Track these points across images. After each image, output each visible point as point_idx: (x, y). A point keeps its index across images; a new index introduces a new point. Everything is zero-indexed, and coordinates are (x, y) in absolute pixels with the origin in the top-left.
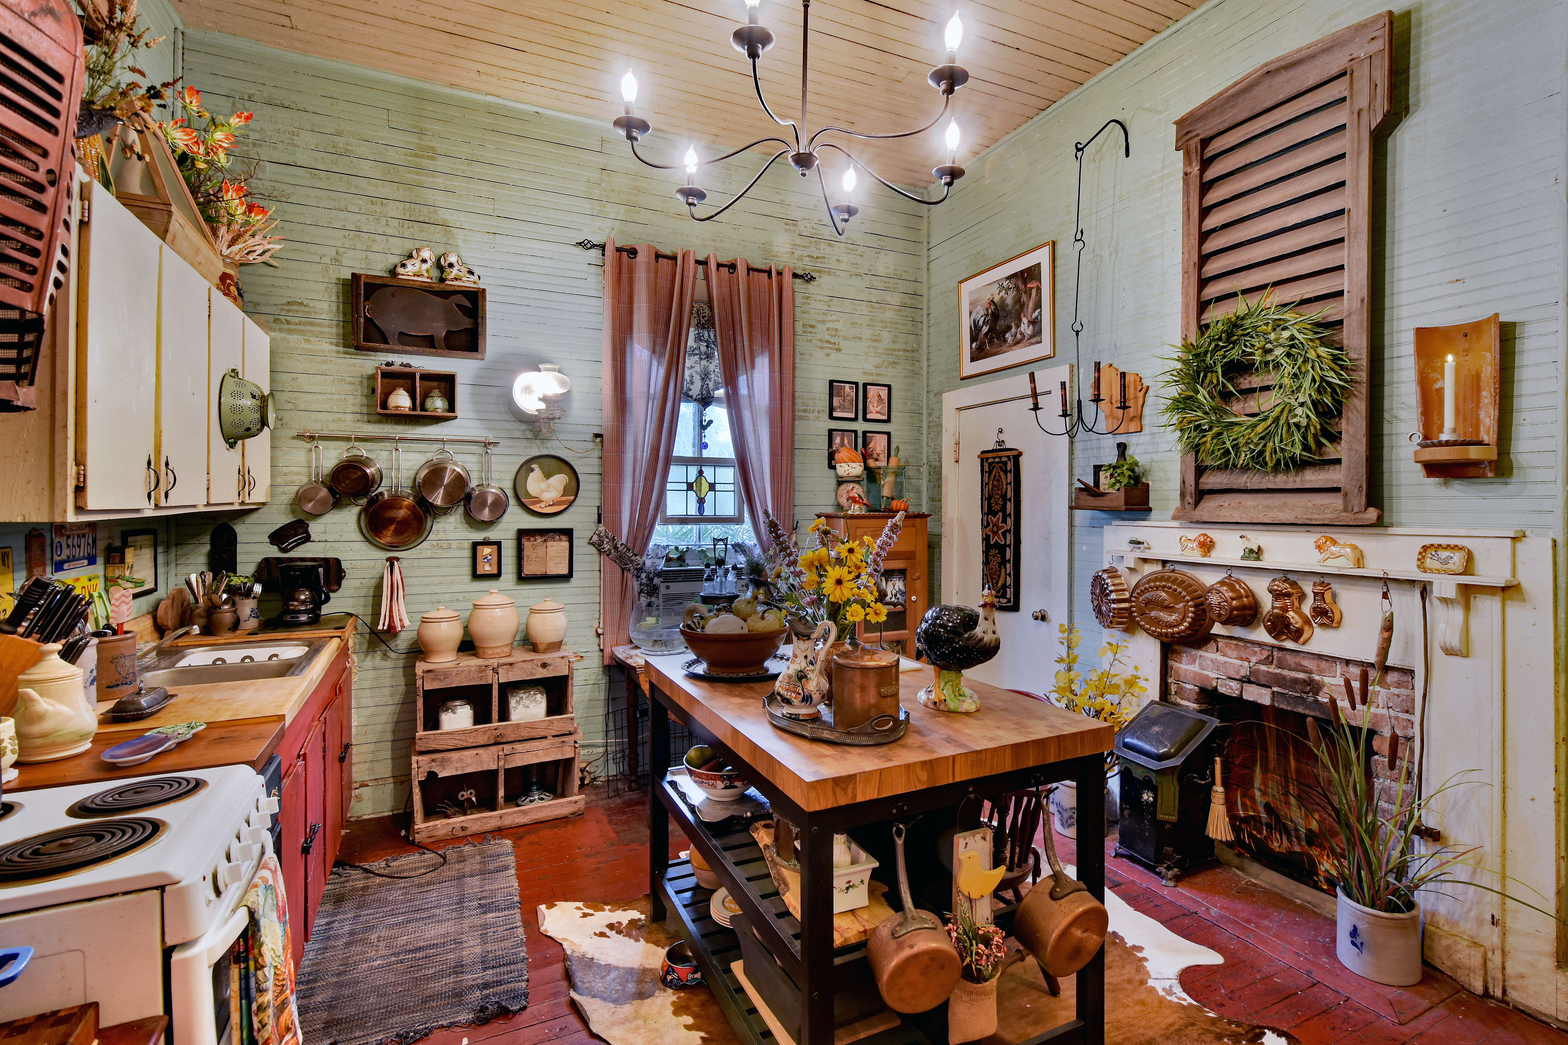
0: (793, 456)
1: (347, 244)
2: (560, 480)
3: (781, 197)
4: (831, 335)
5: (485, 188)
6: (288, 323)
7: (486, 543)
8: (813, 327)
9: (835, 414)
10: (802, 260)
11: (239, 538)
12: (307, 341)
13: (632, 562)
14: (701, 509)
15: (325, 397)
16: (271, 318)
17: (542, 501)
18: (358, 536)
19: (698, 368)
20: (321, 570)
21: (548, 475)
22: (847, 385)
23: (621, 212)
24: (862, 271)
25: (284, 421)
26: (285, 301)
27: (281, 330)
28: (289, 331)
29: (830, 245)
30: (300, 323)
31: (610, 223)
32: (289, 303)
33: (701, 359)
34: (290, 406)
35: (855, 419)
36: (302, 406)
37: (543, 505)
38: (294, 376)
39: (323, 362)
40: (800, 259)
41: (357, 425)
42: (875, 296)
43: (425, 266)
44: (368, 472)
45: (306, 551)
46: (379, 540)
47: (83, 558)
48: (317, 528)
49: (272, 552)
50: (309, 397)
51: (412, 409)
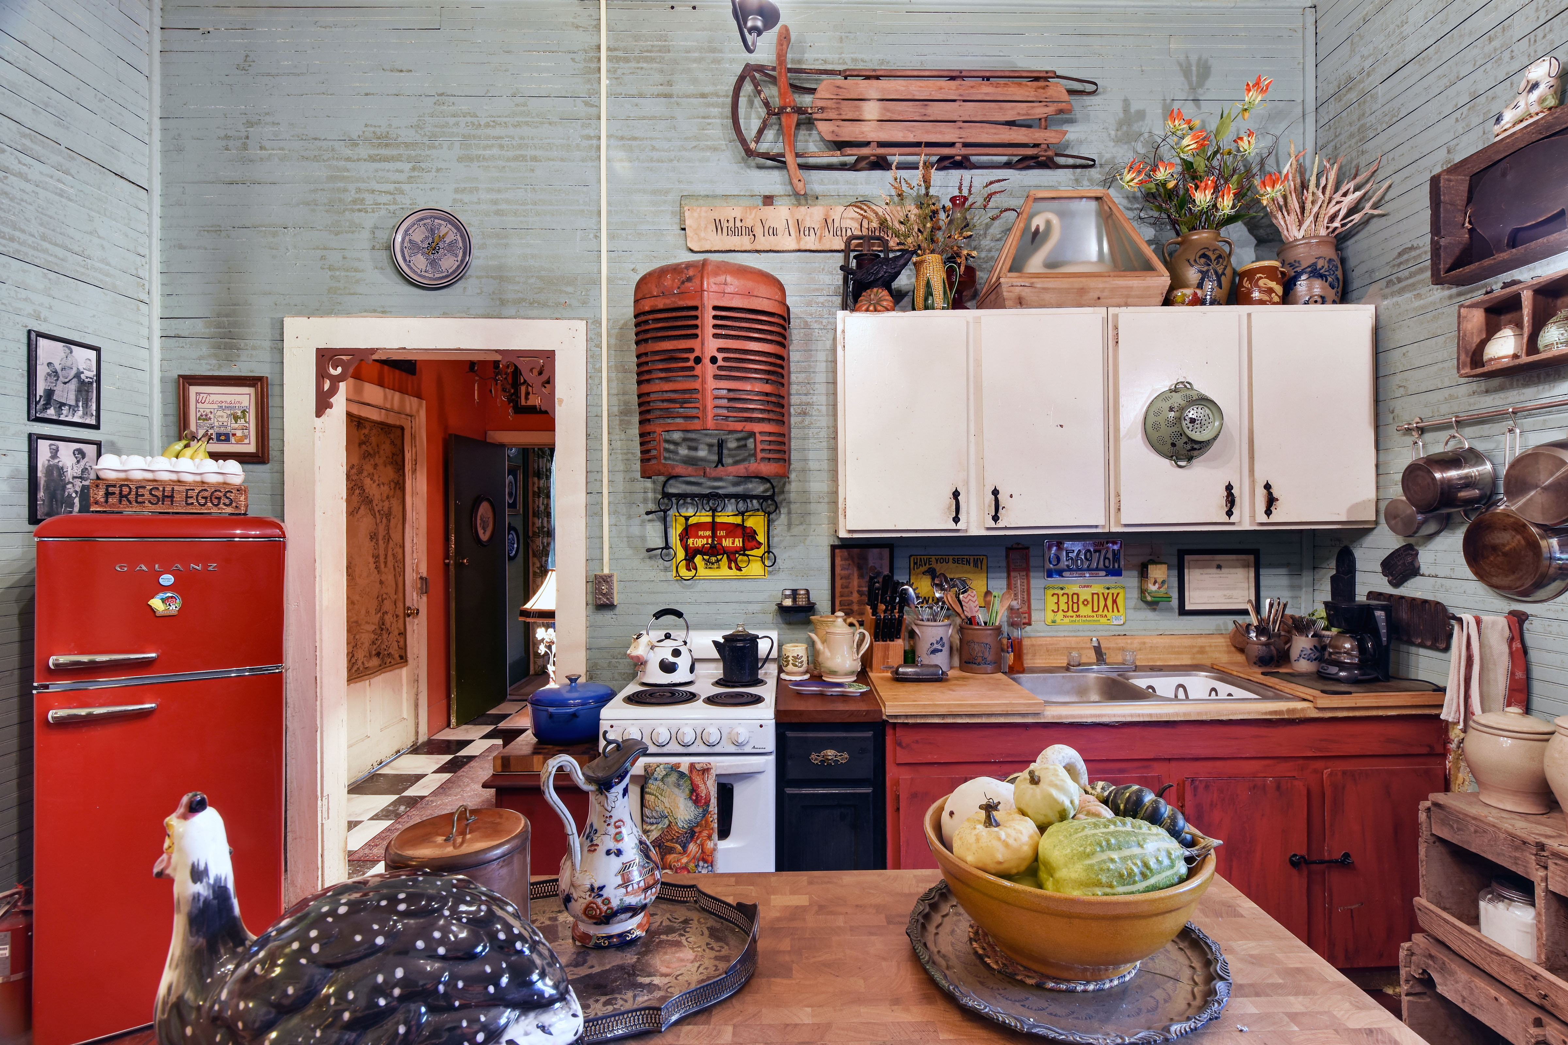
6: (1397, 281)
11: (1359, 565)
15: (1435, 368)
16: (1384, 282)
25: (1396, 412)
26: (1396, 253)
27: (1393, 294)
28: (1398, 292)
30: (1411, 275)
32: (1400, 254)
34: (1402, 391)
36: (1412, 389)
38: (1404, 349)
39: (1435, 318)
41: (1472, 400)
43: (1535, 95)
44: (1438, 475)
45: (1413, 589)
46: (1495, 580)
47: (1097, 569)
48: (1426, 557)
49: (1383, 585)
50: (1418, 374)
51: (1515, 356)
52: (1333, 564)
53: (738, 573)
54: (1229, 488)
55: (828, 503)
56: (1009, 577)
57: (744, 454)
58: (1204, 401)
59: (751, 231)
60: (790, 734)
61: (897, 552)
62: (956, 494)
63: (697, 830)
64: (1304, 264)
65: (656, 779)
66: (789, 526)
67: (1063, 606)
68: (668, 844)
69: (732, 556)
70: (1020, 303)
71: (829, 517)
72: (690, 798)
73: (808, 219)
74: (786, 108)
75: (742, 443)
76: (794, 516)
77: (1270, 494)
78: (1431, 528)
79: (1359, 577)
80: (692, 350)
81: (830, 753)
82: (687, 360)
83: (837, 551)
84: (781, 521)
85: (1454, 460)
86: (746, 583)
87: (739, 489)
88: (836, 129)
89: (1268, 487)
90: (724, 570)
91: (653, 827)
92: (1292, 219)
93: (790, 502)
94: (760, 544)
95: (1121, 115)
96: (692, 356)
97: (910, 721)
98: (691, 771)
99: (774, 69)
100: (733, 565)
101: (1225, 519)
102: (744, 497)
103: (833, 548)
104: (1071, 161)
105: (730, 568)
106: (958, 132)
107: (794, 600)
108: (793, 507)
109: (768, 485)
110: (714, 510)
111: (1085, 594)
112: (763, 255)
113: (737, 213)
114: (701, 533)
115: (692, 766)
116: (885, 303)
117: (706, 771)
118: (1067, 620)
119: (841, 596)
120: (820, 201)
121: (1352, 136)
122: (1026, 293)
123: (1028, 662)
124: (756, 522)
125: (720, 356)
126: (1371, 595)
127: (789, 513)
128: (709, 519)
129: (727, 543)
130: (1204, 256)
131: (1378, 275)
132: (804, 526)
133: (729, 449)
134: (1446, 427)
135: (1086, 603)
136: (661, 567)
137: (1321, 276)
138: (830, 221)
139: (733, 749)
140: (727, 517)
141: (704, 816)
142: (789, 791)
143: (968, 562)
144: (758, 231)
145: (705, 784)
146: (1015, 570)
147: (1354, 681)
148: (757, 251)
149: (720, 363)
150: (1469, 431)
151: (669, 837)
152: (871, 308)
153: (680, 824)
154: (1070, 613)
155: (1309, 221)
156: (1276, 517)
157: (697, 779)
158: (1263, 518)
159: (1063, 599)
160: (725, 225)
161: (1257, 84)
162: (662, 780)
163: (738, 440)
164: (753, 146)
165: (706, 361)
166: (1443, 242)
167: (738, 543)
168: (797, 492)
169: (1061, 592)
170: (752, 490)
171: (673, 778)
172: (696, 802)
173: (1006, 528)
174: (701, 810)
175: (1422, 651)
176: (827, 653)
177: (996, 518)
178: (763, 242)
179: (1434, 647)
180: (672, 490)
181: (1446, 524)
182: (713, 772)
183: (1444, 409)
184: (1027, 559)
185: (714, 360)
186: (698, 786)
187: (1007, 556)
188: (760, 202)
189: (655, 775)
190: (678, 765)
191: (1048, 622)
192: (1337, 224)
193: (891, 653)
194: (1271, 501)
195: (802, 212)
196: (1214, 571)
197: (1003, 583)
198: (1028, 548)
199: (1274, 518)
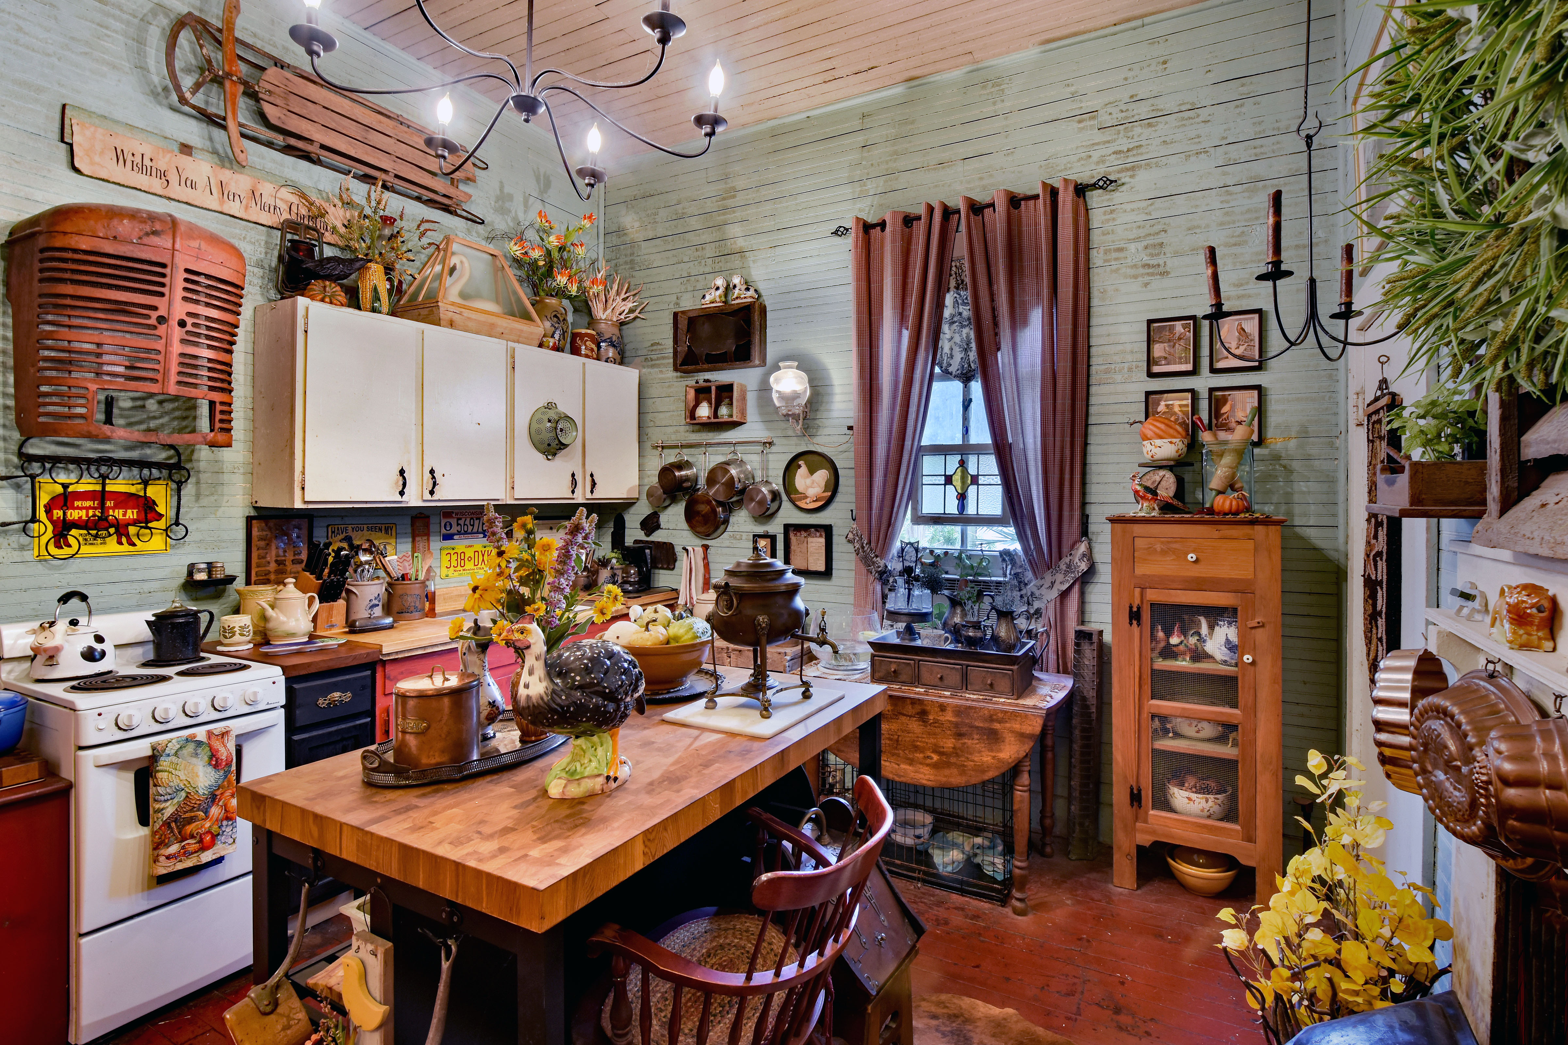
0: (1086, 435)
1: (683, 288)
2: (822, 475)
3: (1072, 89)
4: (1152, 255)
5: (768, 207)
6: (652, 360)
7: (764, 536)
8: (1120, 250)
9: (1156, 369)
10: (1103, 162)
11: (627, 525)
12: (661, 372)
13: (874, 563)
14: (962, 507)
15: (668, 414)
16: (643, 358)
17: (806, 497)
18: (684, 525)
19: (957, 339)
20: (648, 551)
21: (812, 471)
22: (1178, 325)
23: (880, 185)
24: (1206, 144)
25: (648, 436)
26: (649, 343)
27: (648, 367)
28: (653, 366)
29: (1150, 125)
30: (658, 359)
31: (870, 199)
32: (652, 345)
33: (963, 326)
35: (1194, 372)
36: (658, 424)
37: (808, 500)
38: (654, 400)
40: (1101, 160)
41: (687, 434)
42: (1237, 173)
43: (718, 293)
44: (677, 474)
45: (658, 536)
46: (698, 529)
47: (478, 533)
48: (665, 518)
49: (641, 535)
50: (661, 415)
51: (709, 418)
52: (612, 524)
53: (131, 548)
54: (573, 475)
55: (244, 474)
56: (413, 541)
57: (140, 416)
58: (567, 418)
59: (163, 175)
60: (296, 686)
61: (316, 522)
62: (402, 472)
63: (218, 793)
64: (607, 336)
65: (168, 755)
66: (198, 496)
67: (454, 563)
68: (187, 815)
69: (121, 530)
70: (451, 324)
71: (245, 488)
72: (210, 764)
73: (233, 184)
74: (232, 75)
75: (139, 403)
76: (203, 486)
77: (593, 481)
78: (667, 503)
79: (627, 532)
80: (155, 308)
81: (336, 695)
82: (148, 317)
83: (254, 522)
84: (188, 490)
85: (680, 466)
86: (140, 560)
87: (134, 455)
88: (283, 117)
89: (592, 475)
90: (112, 545)
91: (168, 804)
92: (601, 306)
93: (199, 472)
94: (161, 516)
95: (498, 192)
96: (154, 315)
97: (400, 656)
98: (209, 738)
99: (220, 31)
100: (124, 540)
101: (570, 495)
102: (142, 464)
103: (249, 520)
104: (465, 214)
105: (120, 543)
106: (393, 164)
107: (210, 573)
108: (203, 476)
109: (172, 452)
110: (104, 478)
111: (470, 553)
112: (173, 203)
113: (147, 150)
114: (76, 503)
115: (210, 733)
116: (340, 298)
117: (224, 734)
118: (456, 574)
119: (258, 566)
120: (246, 170)
121: (626, 263)
122: (456, 317)
123: (438, 609)
124: (158, 492)
125: (190, 321)
126: (636, 542)
127: (198, 483)
128: (98, 488)
129: (119, 514)
130: (555, 316)
131: (640, 353)
132: (216, 497)
133: (122, 409)
134: (676, 447)
135: (470, 559)
136: (15, 545)
137: (614, 346)
138: (257, 195)
139: (248, 709)
140: (119, 485)
141: (226, 777)
142: (296, 738)
143: (380, 530)
144: (173, 177)
145: (225, 746)
146: (418, 535)
147: (637, 591)
148: (169, 199)
149: (189, 327)
150: (685, 451)
151: (188, 808)
152: (327, 300)
153: (201, 792)
154: (459, 568)
155: (609, 311)
156: (597, 495)
157: (216, 744)
158: (589, 495)
159: (454, 557)
160: (129, 158)
161: (590, 217)
162: (176, 754)
163: (134, 399)
164: (188, 95)
165: (174, 323)
166: (679, 349)
167: (131, 514)
168: (208, 461)
169: (452, 552)
170: (151, 456)
171: (191, 747)
172: (216, 767)
173: (439, 500)
174: (222, 773)
175: (661, 571)
176: (282, 618)
177: (432, 493)
178: (176, 190)
179: (668, 569)
180: (32, 451)
181: (674, 500)
182: (234, 734)
183: (673, 437)
184: (427, 526)
185: (182, 324)
186: (218, 751)
187: (412, 525)
188: (176, 148)
189: (167, 752)
190: (194, 736)
191: (443, 576)
192: (622, 317)
193: (335, 612)
194: (594, 484)
195: (226, 175)
196: (549, 531)
197: (409, 546)
198: (428, 517)
199: (595, 495)
